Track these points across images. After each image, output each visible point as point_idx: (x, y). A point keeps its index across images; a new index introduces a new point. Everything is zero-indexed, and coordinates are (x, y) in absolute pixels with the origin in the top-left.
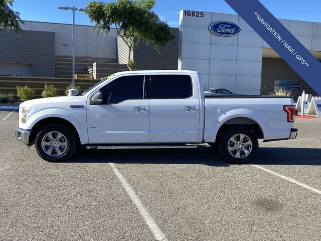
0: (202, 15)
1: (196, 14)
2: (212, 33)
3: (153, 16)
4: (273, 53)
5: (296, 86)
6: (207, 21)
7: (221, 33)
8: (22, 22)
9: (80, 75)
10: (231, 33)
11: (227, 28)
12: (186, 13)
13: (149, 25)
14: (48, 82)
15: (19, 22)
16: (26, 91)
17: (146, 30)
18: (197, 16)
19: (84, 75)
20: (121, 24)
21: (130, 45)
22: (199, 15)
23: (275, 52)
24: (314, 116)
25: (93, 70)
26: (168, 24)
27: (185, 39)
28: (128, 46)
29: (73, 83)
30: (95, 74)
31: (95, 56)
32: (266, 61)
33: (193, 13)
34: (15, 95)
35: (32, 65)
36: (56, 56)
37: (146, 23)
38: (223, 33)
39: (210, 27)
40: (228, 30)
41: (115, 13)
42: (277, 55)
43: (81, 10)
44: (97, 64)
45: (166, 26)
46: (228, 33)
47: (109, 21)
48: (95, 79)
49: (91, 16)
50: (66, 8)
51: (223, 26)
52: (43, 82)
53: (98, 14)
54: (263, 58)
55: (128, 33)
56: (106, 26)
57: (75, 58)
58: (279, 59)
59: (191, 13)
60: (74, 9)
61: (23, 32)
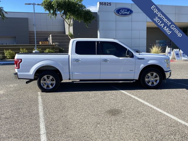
0: (110, 5)
1: (107, 4)
2: (117, 15)
3: (82, 6)
4: (153, 25)
5: (169, 43)
6: (113, 8)
7: (122, 14)
8: (6, 12)
9: (43, 42)
10: (128, 14)
11: (125, 11)
12: (101, 4)
13: (79, 12)
14: (23, 47)
15: (4, 13)
16: (10, 53)
17: (78, 14)
18: (107, 5)
19: (45, 42)
20: (63, 12)
21: (69, 23)
22: (109, 4)
23: (155, 24)
24: (174, 60)
25: (50, 39)
26: (90, 10)
27: (101, 18)
28: (68, 24)
29: (36, 47)
30: (51, 41)
31: (52, 30)
32: (149, 29)
33: (105, 3)
34: (3, 55)
35: (15, 37)
36: (29, 32)
37: (78, 11)
38: (123, 14)
39: (115, 11)
40: (126, 12)
41: (59, 5)
42: (156, 26)
43: (38, 5)
44: (52, 35)
45: (90, 11)
46: (126, 14)
47: (56, 10)
48: (51, 44)
49: (45, 8)
50: (29, 4)
51: (123, 10)
52: (20, 47)
53: (49, 6)
54: (147, 28)
55: (68, 17)
56: (55, 14)
57: (36, 32)
58: (157, 28)
59: (104, 4)
60: (34, 4)
61: (7, 18)
